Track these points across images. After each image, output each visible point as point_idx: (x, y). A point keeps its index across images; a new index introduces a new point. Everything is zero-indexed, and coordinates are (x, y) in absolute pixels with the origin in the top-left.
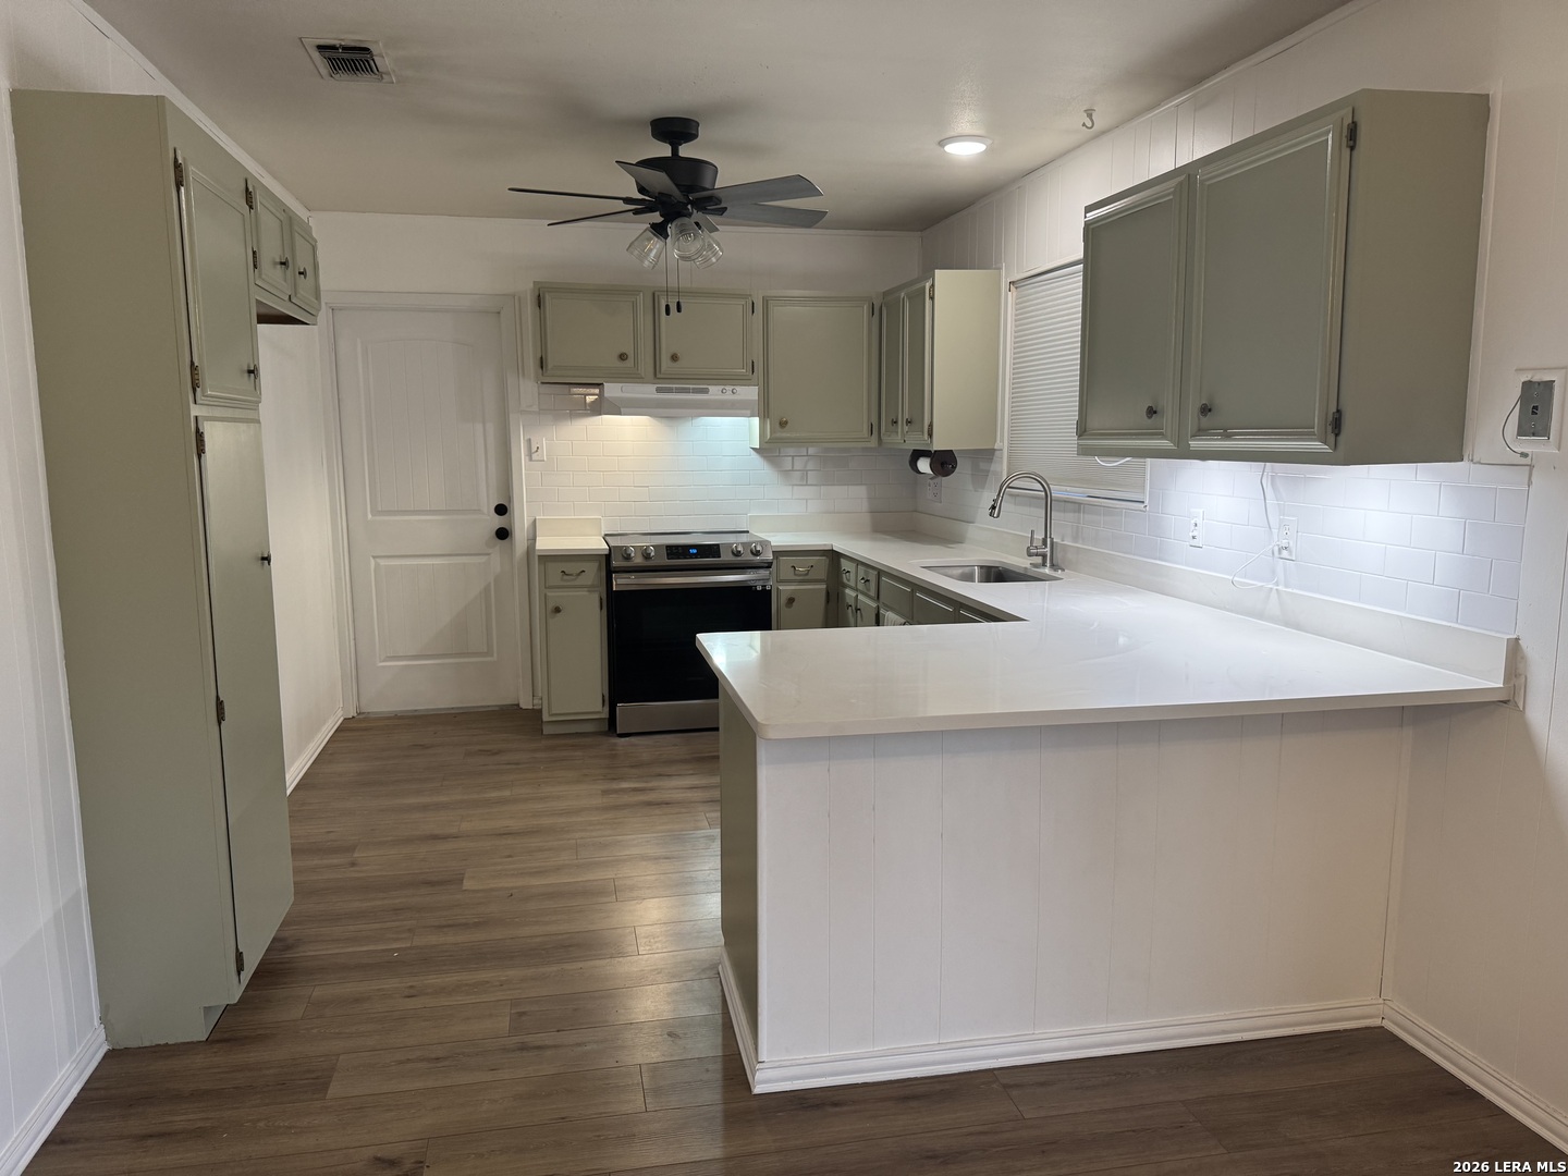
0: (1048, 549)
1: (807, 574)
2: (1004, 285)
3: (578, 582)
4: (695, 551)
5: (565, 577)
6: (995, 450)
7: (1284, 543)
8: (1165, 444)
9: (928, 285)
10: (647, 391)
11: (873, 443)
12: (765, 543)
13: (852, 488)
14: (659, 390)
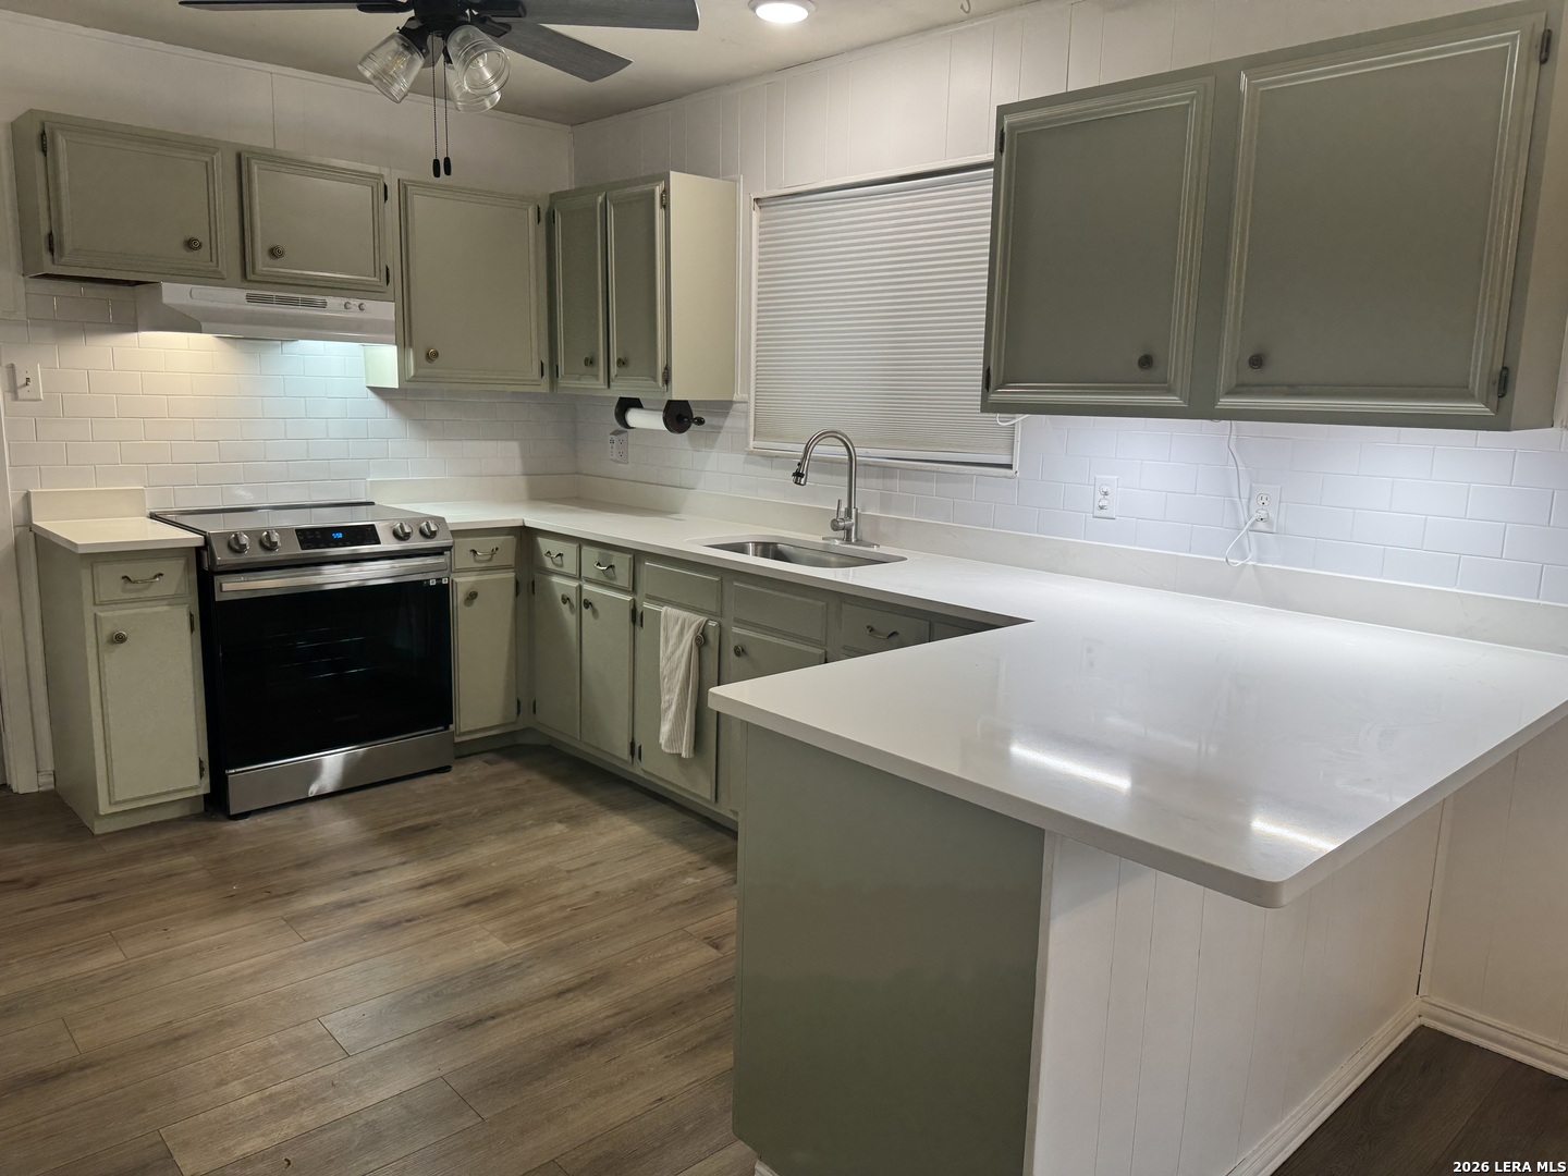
0: (853, 521)
1: (490, 560)
2: (744, 201)
3: (149, 593)
4: (340, 535)
5: (130, 586)
6: (731, 402)
7: (1263, 514)
8: (1173, 400)
9: (658, 190)
10: (233, 298)
11: (544, 387)
12: (440, 521)
13: (501, 444)
14: (250, 298)
